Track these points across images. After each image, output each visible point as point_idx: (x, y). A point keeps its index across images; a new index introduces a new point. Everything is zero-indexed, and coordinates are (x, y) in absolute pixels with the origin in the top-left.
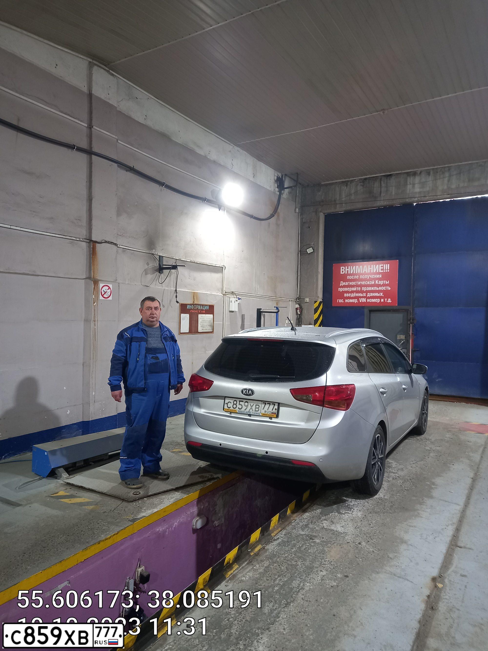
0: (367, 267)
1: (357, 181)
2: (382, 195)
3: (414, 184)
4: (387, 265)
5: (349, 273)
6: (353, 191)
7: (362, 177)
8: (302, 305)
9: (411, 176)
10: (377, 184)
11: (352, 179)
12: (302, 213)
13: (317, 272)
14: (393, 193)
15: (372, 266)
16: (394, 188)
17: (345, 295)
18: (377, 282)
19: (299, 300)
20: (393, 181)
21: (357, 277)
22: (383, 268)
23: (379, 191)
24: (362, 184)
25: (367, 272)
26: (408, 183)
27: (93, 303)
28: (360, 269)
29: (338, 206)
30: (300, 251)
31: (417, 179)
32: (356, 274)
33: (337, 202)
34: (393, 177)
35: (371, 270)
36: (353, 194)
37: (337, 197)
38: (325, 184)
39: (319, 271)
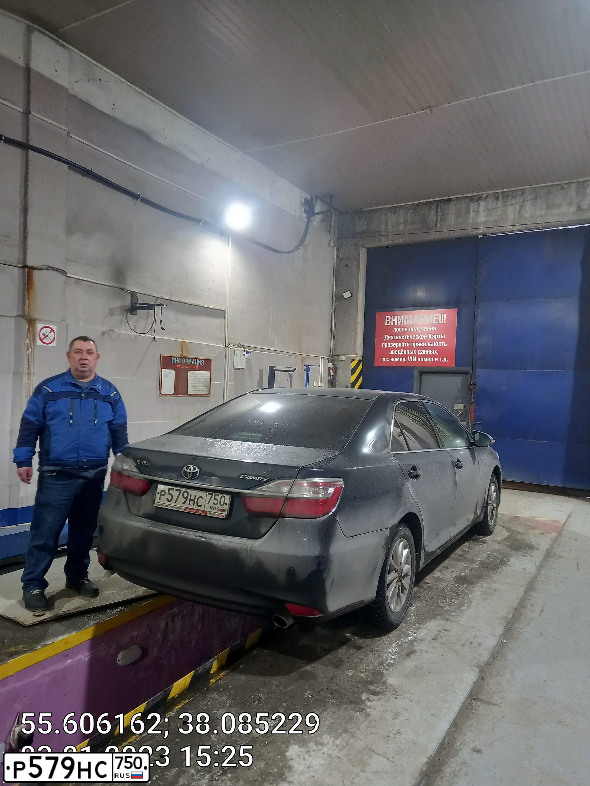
0: (419, 317)
1: (408, 207)
2: (438, 225)
3: (478, 212)
4: (443, 314)
5: (396, 324)
6: (402, 220)
7: (414, 202)
8: (337, 364)
9: (475, 201)
10: (432, 212)
11: (402, 204)
12: (338, 247)
13: (356, 323)
14: (452, 223)
15: (425, 316)
16: (453, 216)
17: (390, 352)
18: (430, 336)
19: (333, 358)
20: (452, 208)
21: (405, 330)
22: (438, 318)
23: (435, 220)
24: (413, 211)
25: (418, 323)
26: (471, 211)
27: (26, 350)
28: (409, 318)
29: (383, 238)
30: (335, 295)
31: (482, 206)
32: (404, 327)
33: (382, 233)
34: (453, 202)
35: (423, 321)
36: (402, 224)
37: (383, 227)
38: (367, 210)
39: (358, 321)
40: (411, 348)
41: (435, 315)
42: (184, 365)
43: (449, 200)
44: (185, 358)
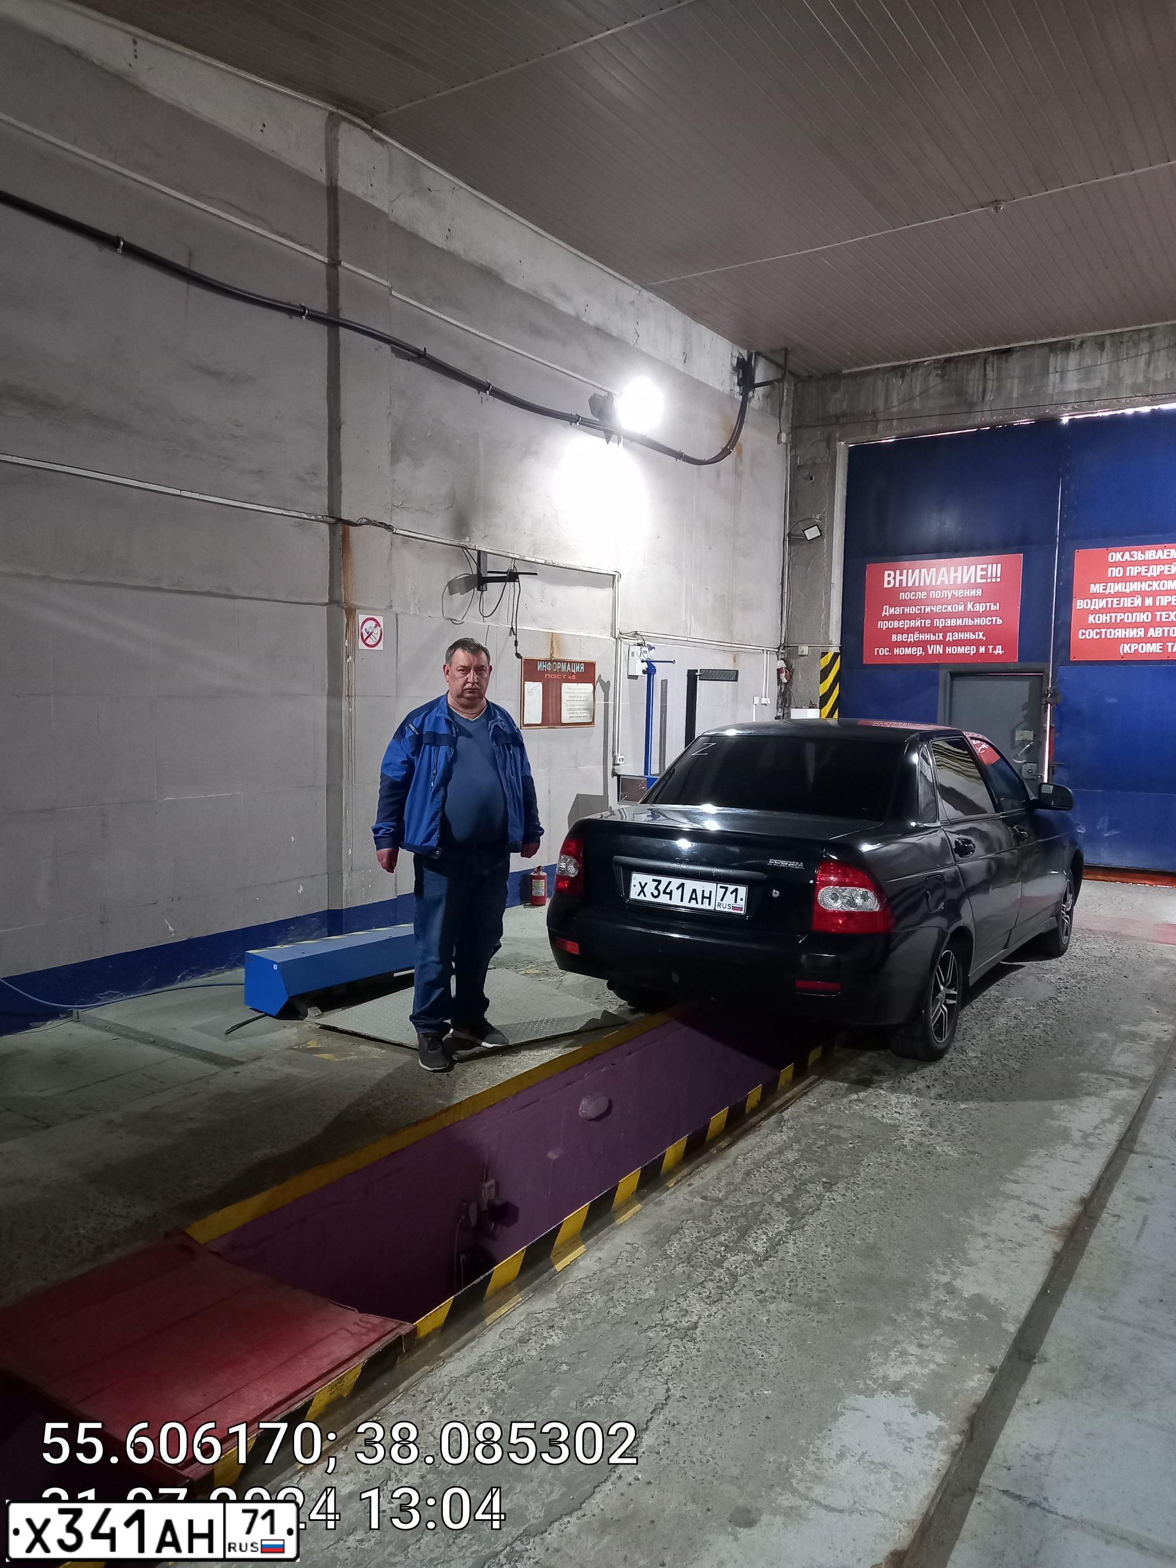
0: (948, 571)
1: (928, 365)
2: (987, 398)
3: (1063, 373)
4: (995, 565)
5: (904, 585)
6: (917, 391)
7: (939, 357)
8: (793, 661)
9: (1059, 353)
10: (975, 373)
11: (916, 361)
12: (794, 444)
13: (829, 584)
14: (1015, 395)
15: (960, 568)
16: (1016, 381)
17: (894, 638)
18: (970, 606)
19: (787, 650)
20: (1015, 365)
21: (922, 595)
22: (984, 573)
23: (981, 390)
24: (939, 372)
25: (946, 583)
26: (1051, 370)
27: (345, 658)
28: (930, 575)
29: (880, 426)
30: (789, 535)
31: (1073, 360)
32: (920, 589)
33: (880, 416)
34: (1016, 356)
35: (956, 578)
36: (917, 398)
37: (880, 404)
38: (850, 373)
39: (832, 580)
40: (933, 630)
41: (979, 567)
42: (556, 673)
43: (1009, 351)
44: (557, 661)
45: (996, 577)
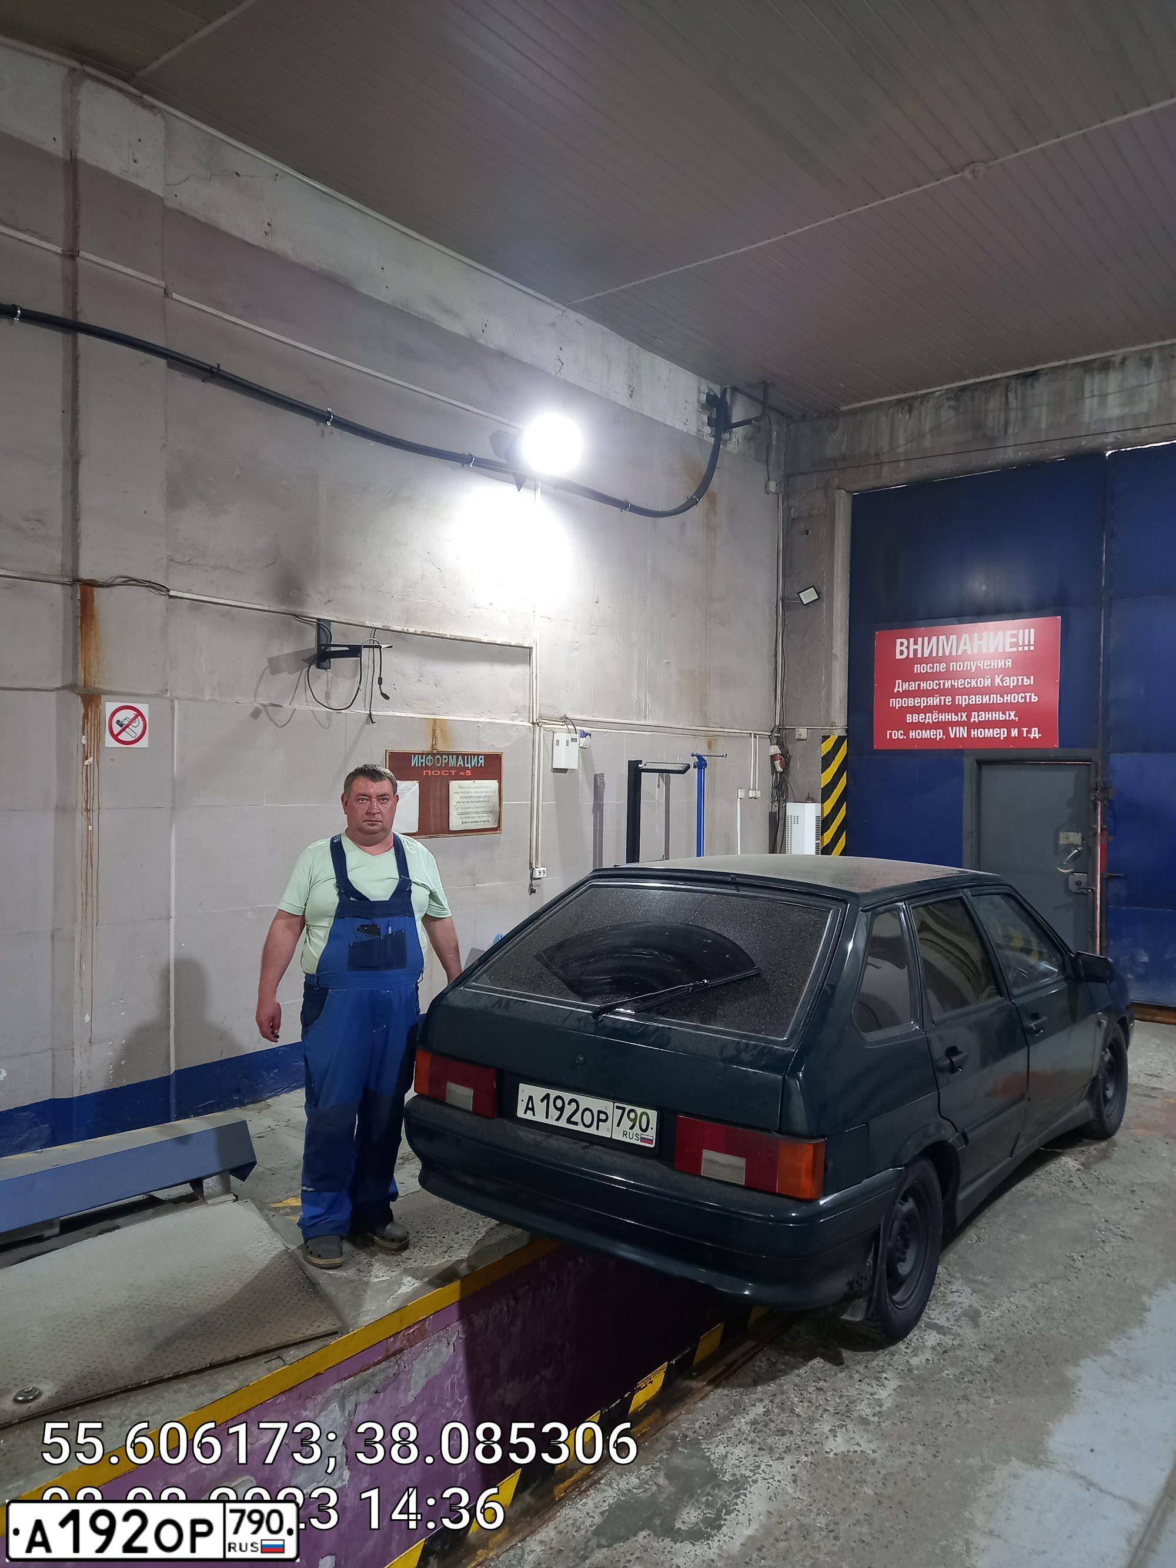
0: (972, 639)
1: (939, 397)
2: (1010, 431)
3: (1101, 396)
4: (1027, 631)
5: (919, 655)
6: (927, 426)
7: (952, 385)
8: (789, 746)
9: (1096, 372)
10: (995, 403)
11: (925, 391)
12: (786, 493)
13: (831, 655)
14: (1043, 426)
16: (1044, 409)
17: (909, 717)
18: (998, 680)
19: (781, 733)
20: (1041, 391)
21: (941, 667)
22: (1015, 640)
23: (1002, 421)
24: (952, 403)
25: (969, 652)
26: (1088, 394)
28: (950, 643)
30: (783, 599)
31: (1113, 381)
32: (938, 660)
35: (981, 646)
36: (928, 434)
37: (885, 443)
38: (849, 410)
39: (834, 651)
40: (955, 709)
41: (1009, 633)
42: (441, 768)
43: (1034, 373)
44: (441, 754)
45: (1029, 645)
